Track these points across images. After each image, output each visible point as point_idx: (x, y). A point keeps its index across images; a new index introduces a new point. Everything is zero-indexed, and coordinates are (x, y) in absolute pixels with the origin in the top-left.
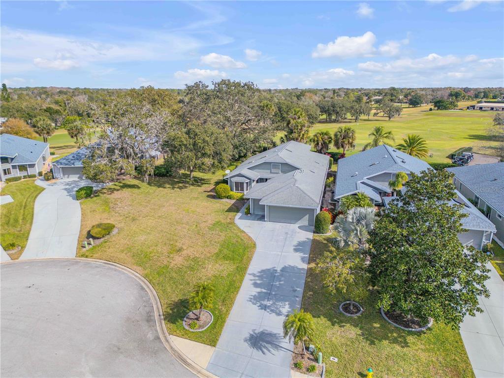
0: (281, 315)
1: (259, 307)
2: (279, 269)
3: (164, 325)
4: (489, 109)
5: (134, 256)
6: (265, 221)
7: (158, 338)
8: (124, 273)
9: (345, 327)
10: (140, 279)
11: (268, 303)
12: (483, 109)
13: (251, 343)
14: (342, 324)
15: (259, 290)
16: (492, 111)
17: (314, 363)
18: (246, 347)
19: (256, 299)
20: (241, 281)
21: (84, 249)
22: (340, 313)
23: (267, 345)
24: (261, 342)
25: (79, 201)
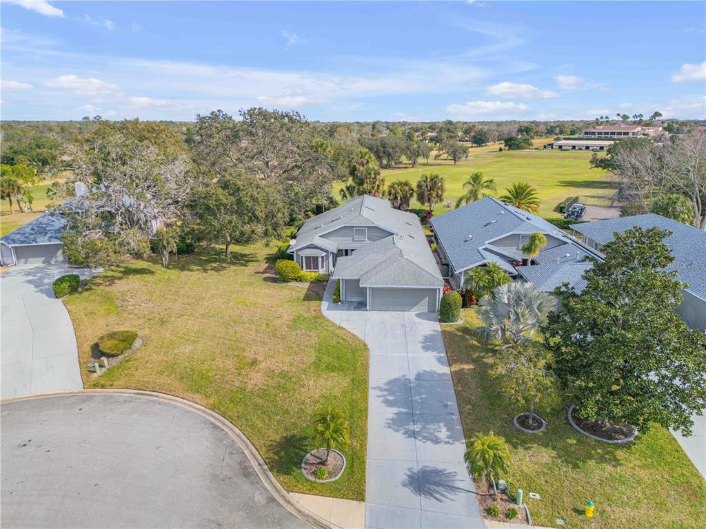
0: (440, 443)
1: (404, 434)
2: (412, 378)
3: (273, 479)
4: (571, 147)
5: (182, 378)
6: (367, 310)
7: (272, 500)
8: (175, 407)
9: (532, 449)
10: (204, 412)
11: (417, 428)
12: (563, 148)
13: (414, 488)
14: (527, 446)
15: (395, 410)
16: (573, 151)
17: (512, 506)
19: (397, 423)
20: (366, 400)
21: (95, 375)
22: (518, 430)
23: (437, 488)
24: (427, 486)
25: (60, 300)
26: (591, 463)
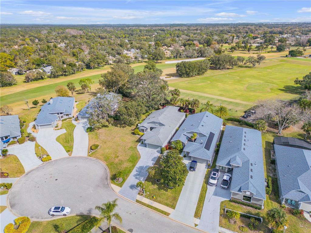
1: (135, 178)
3: (110, 181)
5: (104, 157)
6: (146, 147)
8: (101, 163)
10: (105, 166)
11: (138, 177)
14: (154, 185)
15: (137, 173)
17: (143, 193)
18: (129, 188)
19: (135, 175)
20: (133, 170)
21: (90, 154)
22: (155, 181)
24: (133, 187)
25: (87, 133)
26: (162, 190)
